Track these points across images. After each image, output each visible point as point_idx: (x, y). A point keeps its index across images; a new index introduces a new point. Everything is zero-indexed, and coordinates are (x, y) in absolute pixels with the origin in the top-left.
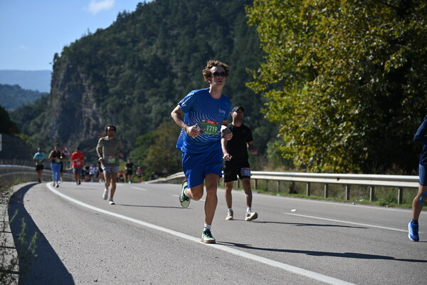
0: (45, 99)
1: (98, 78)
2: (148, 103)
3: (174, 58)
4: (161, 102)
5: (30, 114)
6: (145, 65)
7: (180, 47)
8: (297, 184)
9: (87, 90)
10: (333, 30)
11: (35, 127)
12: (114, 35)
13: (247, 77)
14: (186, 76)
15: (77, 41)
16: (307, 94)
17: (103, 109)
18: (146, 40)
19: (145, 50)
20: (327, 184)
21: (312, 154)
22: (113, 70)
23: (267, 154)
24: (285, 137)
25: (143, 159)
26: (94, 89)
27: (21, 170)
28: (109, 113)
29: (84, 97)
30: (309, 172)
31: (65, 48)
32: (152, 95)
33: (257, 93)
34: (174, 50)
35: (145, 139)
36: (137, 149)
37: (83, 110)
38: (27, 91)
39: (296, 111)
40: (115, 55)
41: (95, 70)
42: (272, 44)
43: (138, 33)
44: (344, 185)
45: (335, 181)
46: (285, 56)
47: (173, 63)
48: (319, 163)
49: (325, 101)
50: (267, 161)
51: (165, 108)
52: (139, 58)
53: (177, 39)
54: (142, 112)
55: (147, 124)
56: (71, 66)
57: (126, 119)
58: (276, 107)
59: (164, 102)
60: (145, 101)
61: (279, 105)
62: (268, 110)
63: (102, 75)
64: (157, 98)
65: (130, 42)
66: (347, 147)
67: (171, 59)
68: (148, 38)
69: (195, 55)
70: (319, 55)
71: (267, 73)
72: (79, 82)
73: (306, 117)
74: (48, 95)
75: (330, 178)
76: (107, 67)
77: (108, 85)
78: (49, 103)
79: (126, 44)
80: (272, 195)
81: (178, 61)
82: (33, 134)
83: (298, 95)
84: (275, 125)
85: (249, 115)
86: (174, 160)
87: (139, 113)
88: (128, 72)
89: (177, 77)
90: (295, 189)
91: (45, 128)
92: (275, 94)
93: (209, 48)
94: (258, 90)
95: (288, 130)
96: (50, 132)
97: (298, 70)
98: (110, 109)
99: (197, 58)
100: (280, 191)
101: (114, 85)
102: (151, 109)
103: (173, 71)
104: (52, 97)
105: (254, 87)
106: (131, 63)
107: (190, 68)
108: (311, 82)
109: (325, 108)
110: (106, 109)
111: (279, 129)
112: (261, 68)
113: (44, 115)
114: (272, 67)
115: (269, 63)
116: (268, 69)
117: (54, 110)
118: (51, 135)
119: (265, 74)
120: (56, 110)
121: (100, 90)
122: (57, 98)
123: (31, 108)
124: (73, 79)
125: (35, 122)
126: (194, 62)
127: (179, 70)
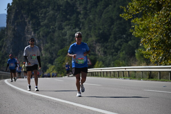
0: (3, 30)
1: (33, 17)
2: (64, 30)
3: (78, 2)
4: (72, 29)
6: (61, 8)
8: (154, 72)
9: (28, 24)
13: (122, 11)
14: (86, 13)
16: (156, 19)
17: (38, 35)
20: (170, 72)
21: (161, 55)
22: (42, 11)
23: (136, 56)
24: (145, 46)
25: (63, 63)
26: (32, 23)
28: (41, 37)
29: (26, 28)
30: (160, 65)
32: (66, 25)
33: (127, 20)
35: (63, 51)
36: (59, 57)
37: (26, 36)
39: (151, 30)
40: (43, 3)
41: (32, 12)
47: (78, 6)
49: (167, 23)
50: (136, 60)
51: (74, 33)
52: (57, 3)
54: (61, 35)
55: (64, 42)
56: (18, 11)
57: (52, 40)
58: (139, 28)
59: (74, 29)
60: (62, 29)
61: (141, 26)
62: (134, 30)
63: (36, 15)
64: (70, 27)
67: (76, 3)
72: (23, 20)
73: (156, 33)
74: (5, 27)
76: (39, 10)
77: (40, 20)
78: (6, 33)
80: (138, 80)
81: (81, 4)
83: (151, 20)
84: (139, 38)
85: (125, 34)
87: (59, 36)
88: (51, 12)
89: (81, 14)
90: (152, 76)
91: (4, 47)
95: (146, 41)
96: (7, 50)
97: (151, 5)
98: (42, 34)
99: (92, 1)
100: (143, 78)
101: (43, 20)
102: (66, 33)
103: (78, 10)
104: (7, 30)
105: (125, 17)
106: (53, 7)
107: (88, 8)
108: (159, 12)
109: (168, 27)
110: (40, 35)
111: (141, 41)
112: (129, 5)
113: (3, 40)
114: (135, 4)
115: (133, 2)
116: (133, 6)
117: (9, 37)
118: (8, 52)
119: (131, 9)
120: (10, 37)
121: (36, 23)
122: (10, 30)
124: (20, 18)
126: (90, 4)
127: (81, 9)
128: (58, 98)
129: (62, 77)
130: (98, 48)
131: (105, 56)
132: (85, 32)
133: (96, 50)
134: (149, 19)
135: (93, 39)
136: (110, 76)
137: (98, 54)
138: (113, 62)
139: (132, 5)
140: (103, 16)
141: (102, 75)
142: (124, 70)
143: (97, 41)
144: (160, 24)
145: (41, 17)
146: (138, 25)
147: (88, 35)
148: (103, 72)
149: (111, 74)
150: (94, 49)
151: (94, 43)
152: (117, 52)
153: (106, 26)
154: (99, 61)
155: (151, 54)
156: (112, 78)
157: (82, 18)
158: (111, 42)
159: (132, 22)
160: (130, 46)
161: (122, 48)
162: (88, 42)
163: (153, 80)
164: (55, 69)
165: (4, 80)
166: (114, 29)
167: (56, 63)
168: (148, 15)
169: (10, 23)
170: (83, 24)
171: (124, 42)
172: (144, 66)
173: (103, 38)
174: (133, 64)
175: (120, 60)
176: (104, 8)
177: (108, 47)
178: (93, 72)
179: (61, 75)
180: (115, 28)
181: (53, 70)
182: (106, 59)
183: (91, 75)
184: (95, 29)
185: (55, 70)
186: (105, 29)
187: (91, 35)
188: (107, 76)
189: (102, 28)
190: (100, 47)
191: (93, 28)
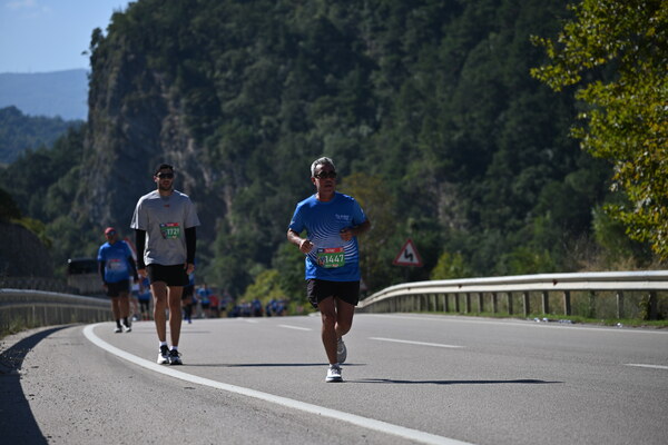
0: (77, 135)
1: (193, 81)
2: (313, 132)
3: (367, 23)
4: (344, 126)
5: (44, 171)
6: (301, 44)
9: (172, 109)
11: (59, 200)
13: (538, 57)
14: (399, 64)
17: (210, 150)
19: (300, 9)
22: (229, 59)
23: (590, 231)
24: (632, 192)
26: (188, 105)
28: (225, 160)
29: (166, 125)
31: (117, 16)
32: (322, 112)
33: (559, 89)
34: (366, 5)
37: (166, 155)
38: (36, 118)
39: (653, 129)
40: (229, 26)
41: (187, 62)
47: (366, 36)
50: (595, 248)
51: (353, 141)
52: (286, 27)
54: (300, 152)
56: (132, 57)
57: (265, 170)
58: (605, 123)
59: (351, 125)
60: (307, 127)
61: (611, 114)
62: (587, 130)
63: (204, 73)
64: (335, 118)
67: (360, 26)
69: (415, 12)
71: (579, 45)
72: (152, 93)
74: (82, 122)
76: (213, 53)
77: (220, 94)
78: (86, 143)
80: (606, 325)
81: (377, 30)
82: (54, 216)
83: (655, 89)
84: (607, 163)
85: (550, 147)
86: (380, 258)
87: (295, 156)
88: (263, 62)
89: (378, 68)
90: (658, 310)
91: (81, 201)
92: (601, 91)
94: (561, 85)
95: (634, 174)
96: (93, 211)
97: (651, 31)
98: (226, 149)
99: (420, 19)
100: (623, 316)
101: (232, 95)
102: (323, 144)
103: (368, 53)
104: (92, 132)
105: (551, 78)
106: (269, 42)
107: (407, 43)
110: (218, 151)
111: (613, 173)
112: (565, 33)
113: (77, 172)
114: (589, 29)
116: (582, 35)
117: (99, 159)
118: (95, 218)
119: (574, 46)
120: (103, 158)
121: (202, 106)
122: (104, 131)
123: (46, 159)
124: (139, 87)
125: (57, 189)
126: (414, 30)
127: (380, 50)
128: (293, 396)
129: (305, 313)
130: (445, 200)
131: (473, 234)
132: (397, 139)
133: (440, 210)
134: (647, 87)
135: (425, 165)
136: (496, 311)
137: (448, 223)
138: (504, 256)
139: (581, 32)
140: (466, 73)
141: (463, 306)
142: (550, 286)
143: (443, 175)
145: (222, 83)
146: (603, 110)
147: (406, 149)
148: (468, 294)
149: (499, 303)
150: (429, 204)
151: (434, 180)
152: (521, 217)
153: (475, 115)
154: (452, 252)
155: (657, 226)
156: (501, 317)
157: (384, 86)
158: (497, 176)
159: (577, 97)
160: (570, 192)
161: (542, 200)
162: (406, 178)
163: (665, 326)
164: (281, 285)
165: (79, 327)
166: (508, 124)
167: (284, 262)
168: (643, 72)
169: (103, 104)
170: (388, 105)
171: (549, 176)
172: (626, 269)
173: (466, 162)
174: (584, 263)
175: (532, 246)
176: (469, 46)
177: (486, 198)
178: (428, 295)
179: (302, 308)
180: (511, 123)
181: (271, 288)
182: (478, 242)
183: (419, 307)
184: (435, 127)
185: (277, 287)
186: (472, 128)
187: (418, 151)
188: (482, 310)
189: (460, 125)
190: (453, 198)
191: (424, 122)
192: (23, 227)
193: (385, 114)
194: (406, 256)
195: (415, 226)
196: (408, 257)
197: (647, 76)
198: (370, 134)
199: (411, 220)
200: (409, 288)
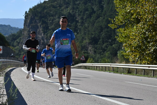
0: (21, 31)
1: (44, 22)
3: (77, 14)
5: (14, 37)
7: (80, 9)
8: (131, 69)
9: (39, 27)
10: (147, 2)
11: (17, 43)
12: (51, 3)
13: (109, 22)
14: (83, 22)
15: (35, 6)
16: (136, 30)
17: (46, 36)
18: (65, 6)
19: (65, 10)
20: (144, 69)
21: (138, 56)
22: (51, 19)
23: (118, 56)
24: (126, 49)
26: (43, 27)
27: (10, 62)
28: (49, 38)
29: (38, 30)
30: (136, 64)
31: (30, 9)
33: (113, 29)
34: (77, 10)
37: (38, 36)
38: (13, 27)
39: (131, 38)
40: (52, 12)
41: (43, 19)
42: (120, 8)
43: (62, 3)
44: (151, 70)
45: (148, 68)
46: (126, 13)
47: (77, 16)
48: (140, 60)
49: (143, 33)
50: (118, 59)
52: (62, 13)
53: (79, 6)
56: (33, 17)
58: (122, 36)
61: (124, 34)
62: (119, 37)
63: (46, 21)
65: (58, 7)
66: (153, 53)
67: (76, 14)
68: (66, 5)
69: (86, 12)
70: (141, 13)
71: (118, 21)
72: (36, 24)
73: (135, 40)
74: (22, 29)
75: (145, 67)
76: (48, 17)
77: (49, 25)
78: (23, 33)
79: (57, 7)
80: (120, 74)
81: (79, 15)
82: (16, 46)
83: (132, 30)
84: (121, 43)
85: (110, 39)
88: (57, 20)
89: (79, 22)
90: (130, 72)
91: (21, 44)
92: (122, 30)
93: (93, 9)
94: (114, 28)
95: (127, 46)
99: (87, 14)
100: (123, 72)
101: (51, 25)
103: (77, 19)
104: (24, 31)
105: (112, 26)
106: (59, 16)
107: (85, 18)
108: (138, 25)
109: (143, 36)
110: (48, 36)
111: (122, 45)
112: (115, 18)
113: (21, 38)
115: (119, 16)
116: (119, 19)
117: (25, 36)
119: (117, 21)
121: (45, 27)
122: (26, 31)
123: (15, 35)
124: (34, 23)
125: (17, 41)
126: (86, 16)
127: (79, 19)
130: (90, 48)
132: (81, 36)
133: (89, 50)
134: (130, 30)
135: (87, 41)
136: (99, 70)
137: (90, 52)
138: (100, 59)
140: (95, 24)
141: (93, 68)
142: (110, 66)
143: (90, 43)
144: (138, 34)
145: (49, 23)
146: (121, 33)
147: (83, 38)
148: (94, 66)
149: (100, 68)
150: (87, 49)
151: (88, 44)
152: (104, 52)
153: (96, 32)
154: (91, 58)
155: (130, 56)
156: (100, 71)
157: (80, 26)
158: (100, 44)
159: (117, 31)
160: (113, 48)
161: (108, 49)
162: (83, 43)
163: (131, 75)
165: (21, 68)
166: (102, 35)
169: (27, 26)
170: (80, 29)
171: (110, 45)
172: (124, 63)
173: (94, 41)
174: (117, 62)
175: (106, 58)
176: (96, 19)
177: (97, 48)
178: (86, 66)
182: (95, 56)
183: (84, 68)
184: (89, 34)
186: (96, 35)
187: (85, 38)
188: (96, 69)
189: (93, 34)
190: (91, 48)
191: (87, 33)
192: (10, 48)
193: (80, 31)
194: (82, 58)
195: (84, 53)
196: (83, 58)
197: (130, 27)
198: (76, 35)
199: (83, 51)
200: (83, 64)
